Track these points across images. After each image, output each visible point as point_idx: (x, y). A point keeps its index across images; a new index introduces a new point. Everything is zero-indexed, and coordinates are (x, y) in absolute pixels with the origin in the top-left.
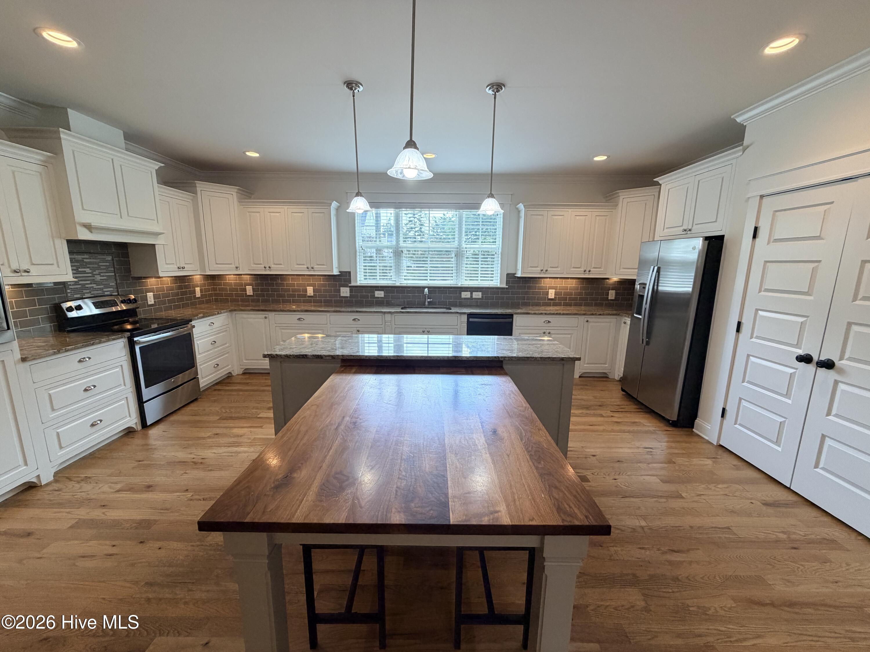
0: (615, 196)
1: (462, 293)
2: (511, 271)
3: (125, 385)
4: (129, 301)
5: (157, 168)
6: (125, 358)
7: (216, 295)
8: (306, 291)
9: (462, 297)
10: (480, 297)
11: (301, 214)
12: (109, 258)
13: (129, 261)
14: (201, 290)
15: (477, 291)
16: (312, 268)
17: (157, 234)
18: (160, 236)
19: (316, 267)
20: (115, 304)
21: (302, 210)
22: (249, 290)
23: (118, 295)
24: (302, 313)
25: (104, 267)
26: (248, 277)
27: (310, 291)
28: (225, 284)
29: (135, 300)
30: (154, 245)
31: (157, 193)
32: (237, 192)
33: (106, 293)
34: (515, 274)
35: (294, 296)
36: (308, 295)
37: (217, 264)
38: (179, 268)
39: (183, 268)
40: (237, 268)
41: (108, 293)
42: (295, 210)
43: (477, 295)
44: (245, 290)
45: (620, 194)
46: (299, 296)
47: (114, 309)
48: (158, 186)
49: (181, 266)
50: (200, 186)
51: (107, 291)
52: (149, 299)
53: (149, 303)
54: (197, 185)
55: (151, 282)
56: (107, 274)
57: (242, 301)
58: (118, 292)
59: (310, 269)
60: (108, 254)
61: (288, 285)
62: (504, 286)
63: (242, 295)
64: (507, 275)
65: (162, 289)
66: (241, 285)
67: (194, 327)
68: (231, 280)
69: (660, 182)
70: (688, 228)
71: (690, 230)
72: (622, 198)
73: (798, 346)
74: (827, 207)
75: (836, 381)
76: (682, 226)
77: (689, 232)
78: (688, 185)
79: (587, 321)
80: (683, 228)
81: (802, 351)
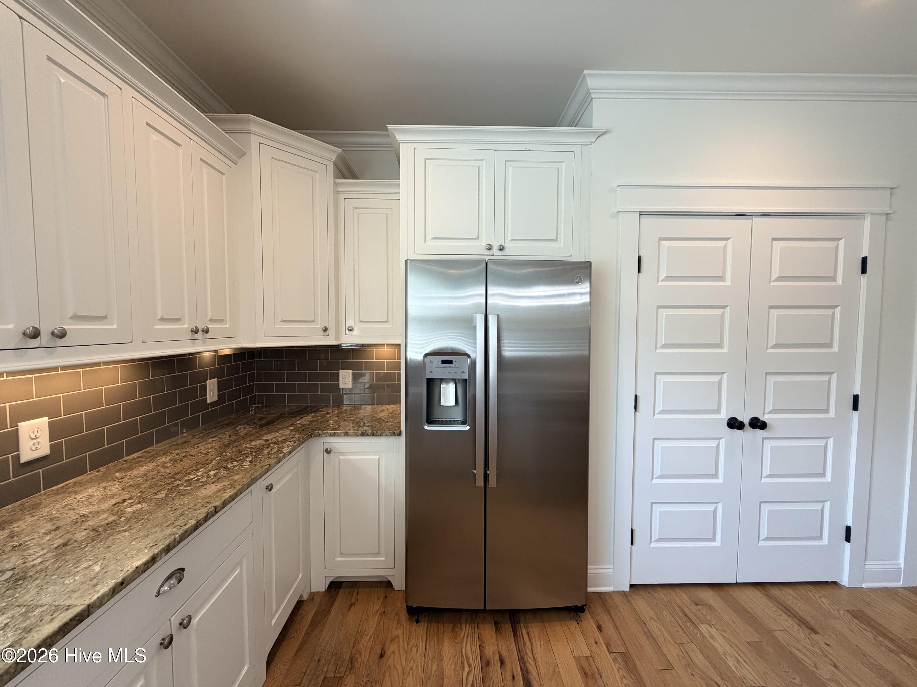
69: (399, 137)
70: (496, 246)
71: (502, 249)
72: (255, 140)
73: (718, 411)
74: (724, 243)
75: (763, 439)
76: (477, 238)
77: (497, 252)
78: (477, 164)
79: (269, 488)
80: (483, 243)
81: (724, 416)
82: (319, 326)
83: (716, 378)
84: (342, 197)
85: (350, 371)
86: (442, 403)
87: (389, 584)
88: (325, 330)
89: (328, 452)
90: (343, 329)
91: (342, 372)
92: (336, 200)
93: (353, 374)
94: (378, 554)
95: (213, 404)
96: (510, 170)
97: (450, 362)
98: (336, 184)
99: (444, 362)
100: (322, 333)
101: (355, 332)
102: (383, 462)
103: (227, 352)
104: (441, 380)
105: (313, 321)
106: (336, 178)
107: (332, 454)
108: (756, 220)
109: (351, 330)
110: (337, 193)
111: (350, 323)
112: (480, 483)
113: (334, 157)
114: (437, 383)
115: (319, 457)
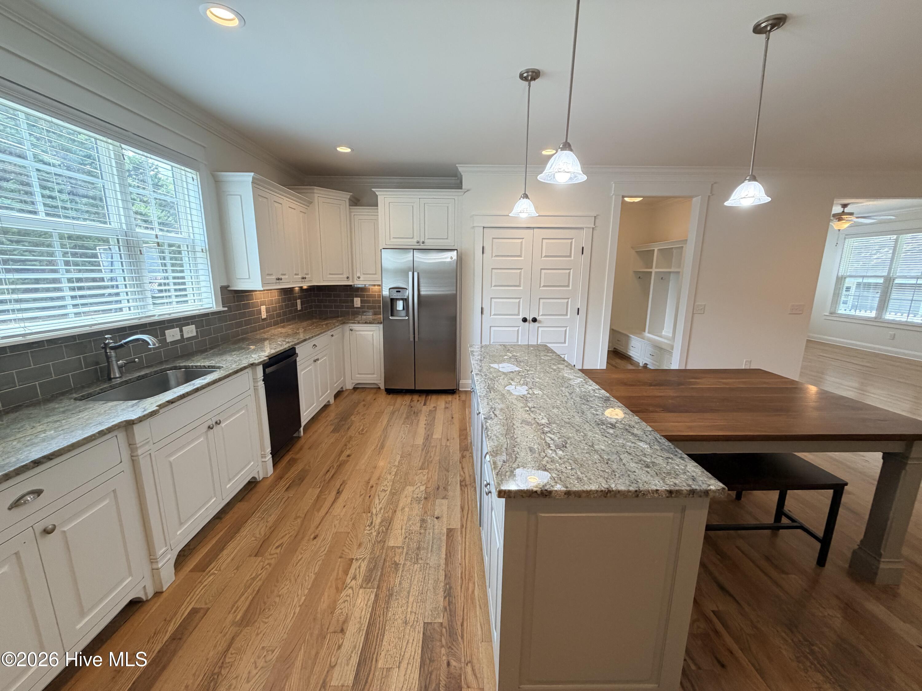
0: (309, 191)
1: (167, 332)
2: (225, 284)
9: (168, 341)
10: (194, 334)
15: (188, 324)
34: (228, 286)
43: (190, 331)
45: (315, 191)
62: (221, 308)
64: (221, 288)
69: (377, 193)
70: (421, 241)
71: (423, 243)
72: (316, 195)
73: (518, 315)
74: (521, 240)
75: (538, 327)
76: (413, 238)
77: (422, 244)
78: (412, 204)
79: (332, 336)
80: (415, 240)
81: (521, 317)
82: (345, 276)
83: (517, 300)
84: (353, 214)
85: (359, 299)
86: (398, 309)
87: (379, 388)
88: (348, 278)
89: (351, 330)
90: (355, 277)
91: (355, 299)
92: (350, 216)
93: (361, 300)
94: (374, 374)
95: (300, 311)
96: (426, 207)
97: (399, 292)
98: (350, 209)
99: (397, 292)
100: (346, 279)
101: (361, 279)
102: (374, 335)
103: (305, 287)
104: (397, 299)
105: (342, 274)
106: (350, 206)
107: (353, 332)
108: (535, 230)
109: (359, 278)
110: (350, 212)
111: (358, 275)
112: (412, 339)
113: (349, 197)
114: (395, 301)
115: (347, 332)
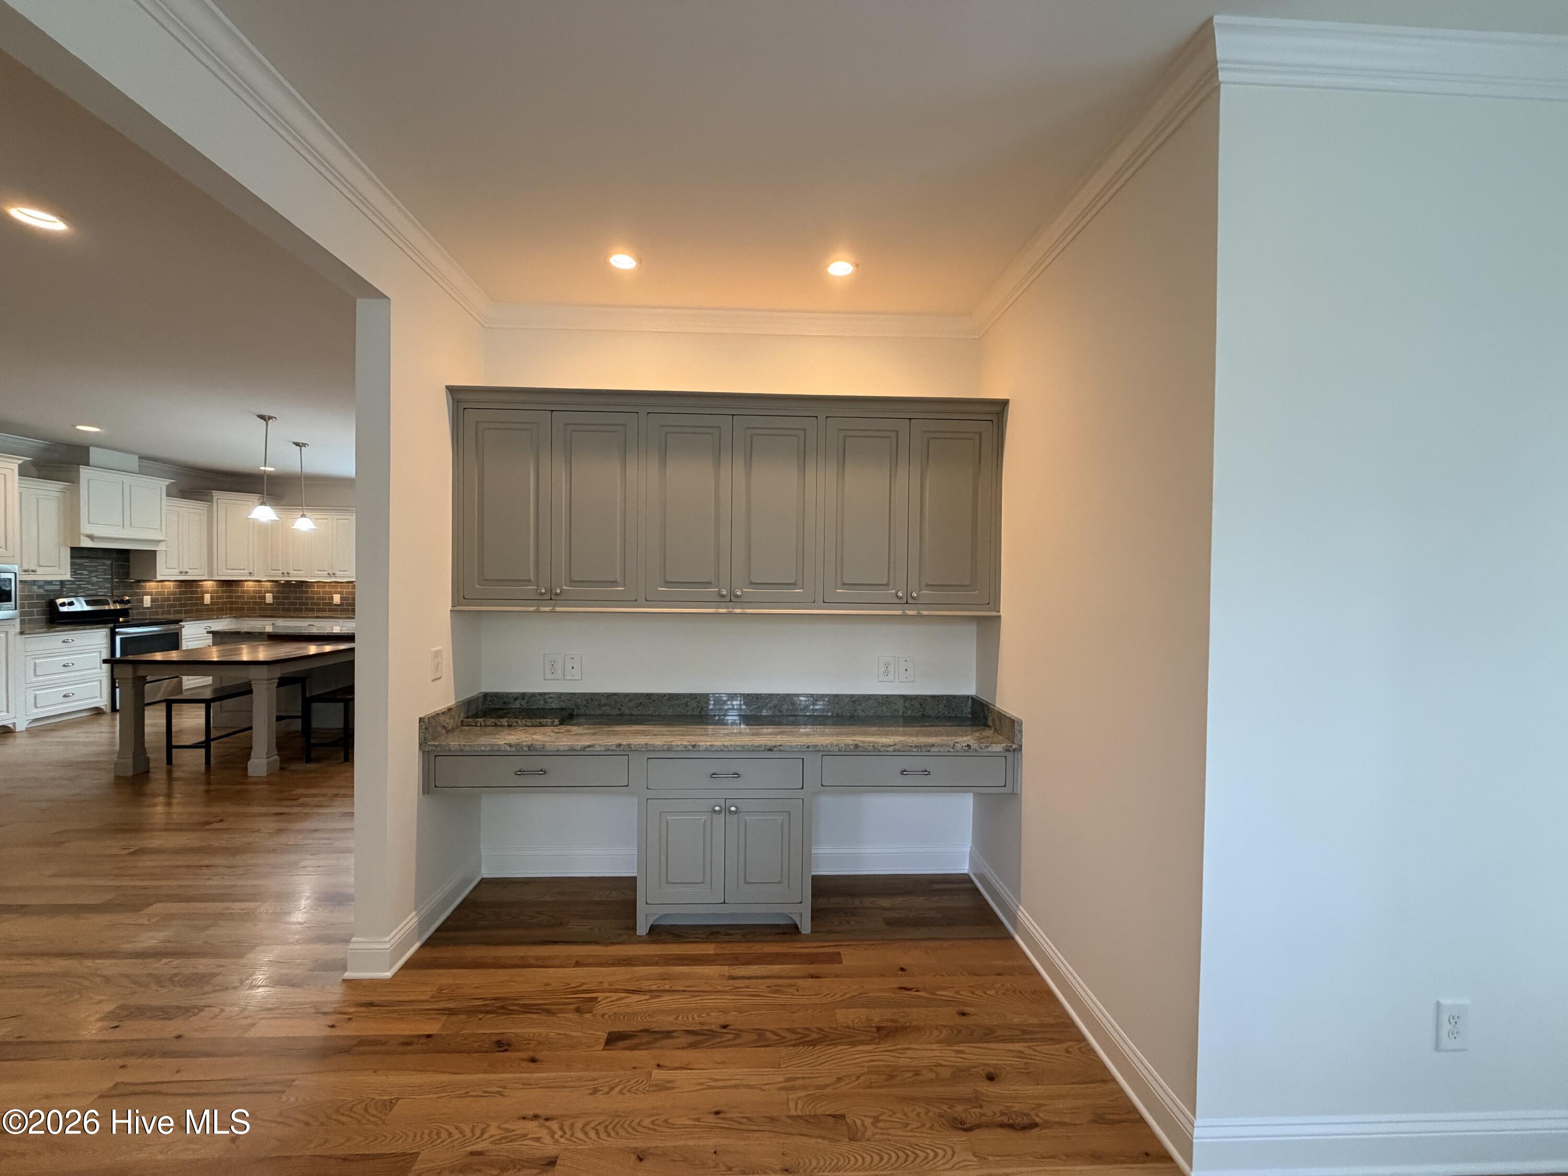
3: (101, 697)
4: (122, 602)
5: (167, 483)
6: (105, 674)
7: (231, 603)
8: (332, 599)
11: (325, 521)
12: (108, 562)
13: (129, 565)
14: (212, 598)
16: (334, 574)
17: (158, 542)
18: (161, 543)
19: (338, 573)
20: (107, 603)
21: (326, 517)
22: (269, 598)
23: (112, 596)
24: (313, 620)
25: (102, 571)
26: (269, 583)
27: (337, 599)
28: (243, 592)
29: (128, 602)
30: (155, 551)
31: (163, 506)
32: (258, 499)
33: (100, 594)
35: (318, 604)
36: (335, 603)
37: (227, 569)
38: (181, 572)
39: (186, 573)
40: (250, 573)
41: (102, 593)
42: (317, 517)
44: (264, 598)
46: (324, 604)
47: (107, 607)
48: (167, 499)
49: (184, 571)
50: (217, 495)
51: (101, 592)
52: (145, 602)
53: (145, 606)
54: (214, 494)
55: (151, 586)
56: (103, 577)
57: (260, 609)
58: (112, 593)
59: (332, 575)
60: (109, 558)
61: (313, 592)
63: (261, 603)
65: (162, 593)
66: (260, 592)
67: (183, 627)
68: (250, 586)
